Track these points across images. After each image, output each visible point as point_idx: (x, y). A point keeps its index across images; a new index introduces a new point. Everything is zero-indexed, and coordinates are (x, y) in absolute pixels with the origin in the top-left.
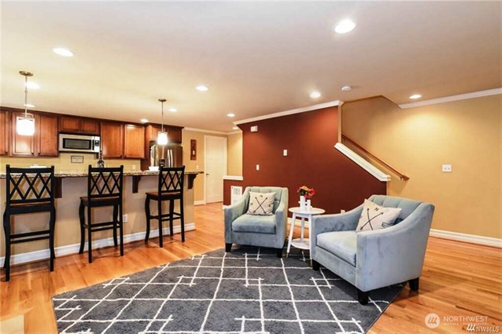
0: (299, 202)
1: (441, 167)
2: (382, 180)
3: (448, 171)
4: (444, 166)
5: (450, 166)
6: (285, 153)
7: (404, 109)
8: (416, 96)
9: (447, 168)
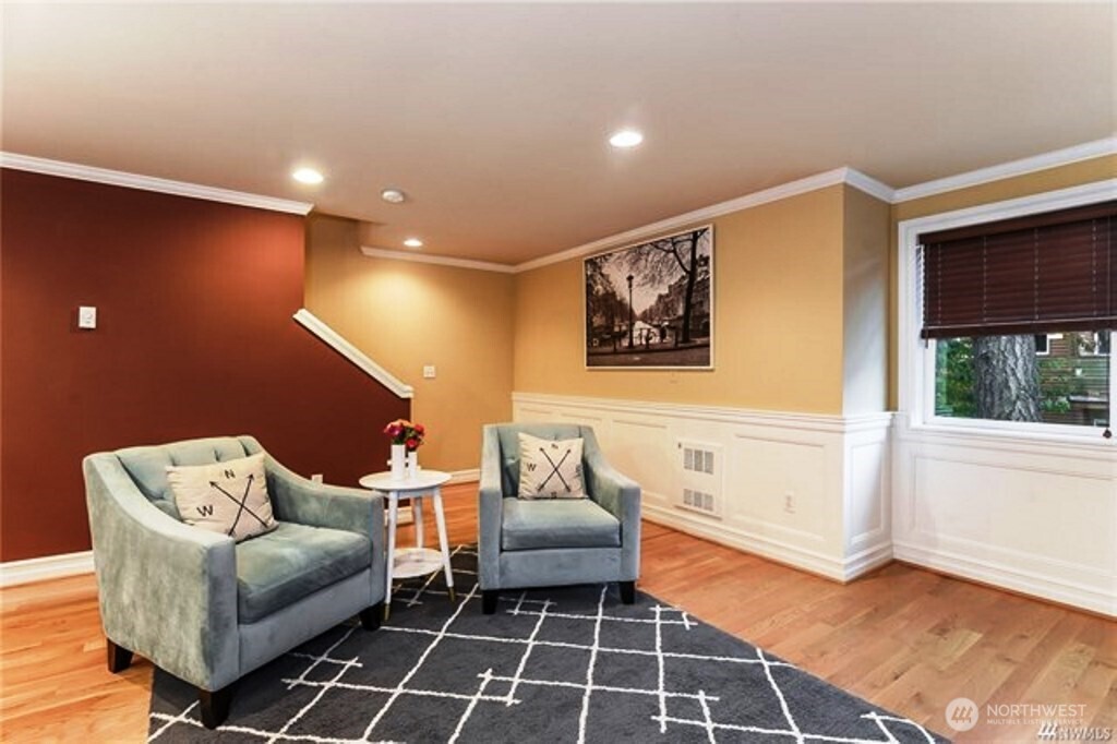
0: (389, 463)
1: (422, 370)
2: (403, 396)
3: (430, 376)
4: (426, 368)
5: (433, 368)
6: (87, 317)
7: (369, 257)
8: (413, 243)
9: (429, 371)
